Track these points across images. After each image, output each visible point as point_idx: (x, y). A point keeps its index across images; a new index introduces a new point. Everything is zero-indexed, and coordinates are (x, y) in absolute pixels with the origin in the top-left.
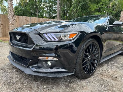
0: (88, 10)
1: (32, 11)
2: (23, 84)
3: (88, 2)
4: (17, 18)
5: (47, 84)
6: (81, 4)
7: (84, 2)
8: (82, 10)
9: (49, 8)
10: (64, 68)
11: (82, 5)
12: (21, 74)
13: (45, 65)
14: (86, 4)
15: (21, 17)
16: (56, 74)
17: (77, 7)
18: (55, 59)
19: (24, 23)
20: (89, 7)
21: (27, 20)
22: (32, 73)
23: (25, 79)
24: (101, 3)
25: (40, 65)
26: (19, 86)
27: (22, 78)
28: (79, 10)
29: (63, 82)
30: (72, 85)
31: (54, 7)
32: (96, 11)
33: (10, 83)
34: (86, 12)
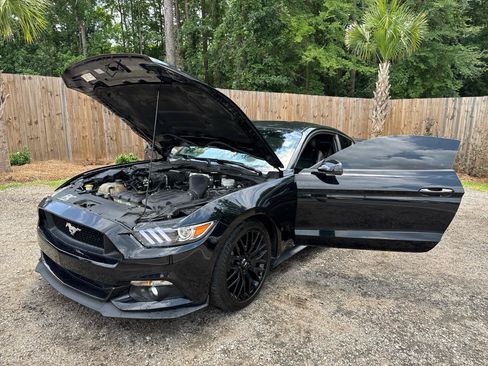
0: (282, 39)
1: (58, 26)
2: (97, 338)
3: (280, 8)
4: (9, 82)
5: (151, 332)
6: (253, 15)
7: (264, 6)
8: (261, 36)
9: (129, 19)
10: (185, 297)
11: (258, 20)
12: (87, 315)
13: (145, 296)
14: (273, 15)
15: (24, 78)
16: (171, 311)
17: (240, 25)
18: (166, 283)
19: (37, 102)
20: (284, 26)
21: (50, 88)
22: (117, 315)
23: (100, 327)
24: (323, 15)
25: (134, 295)
26: (90, 343)
27: (90, 324)
28: (248, 36)
29: (186, 325)
30: (206, 328)
31: (152, 11)
32: (311, 42)
33: (67, 338)
34: (275, 44)
